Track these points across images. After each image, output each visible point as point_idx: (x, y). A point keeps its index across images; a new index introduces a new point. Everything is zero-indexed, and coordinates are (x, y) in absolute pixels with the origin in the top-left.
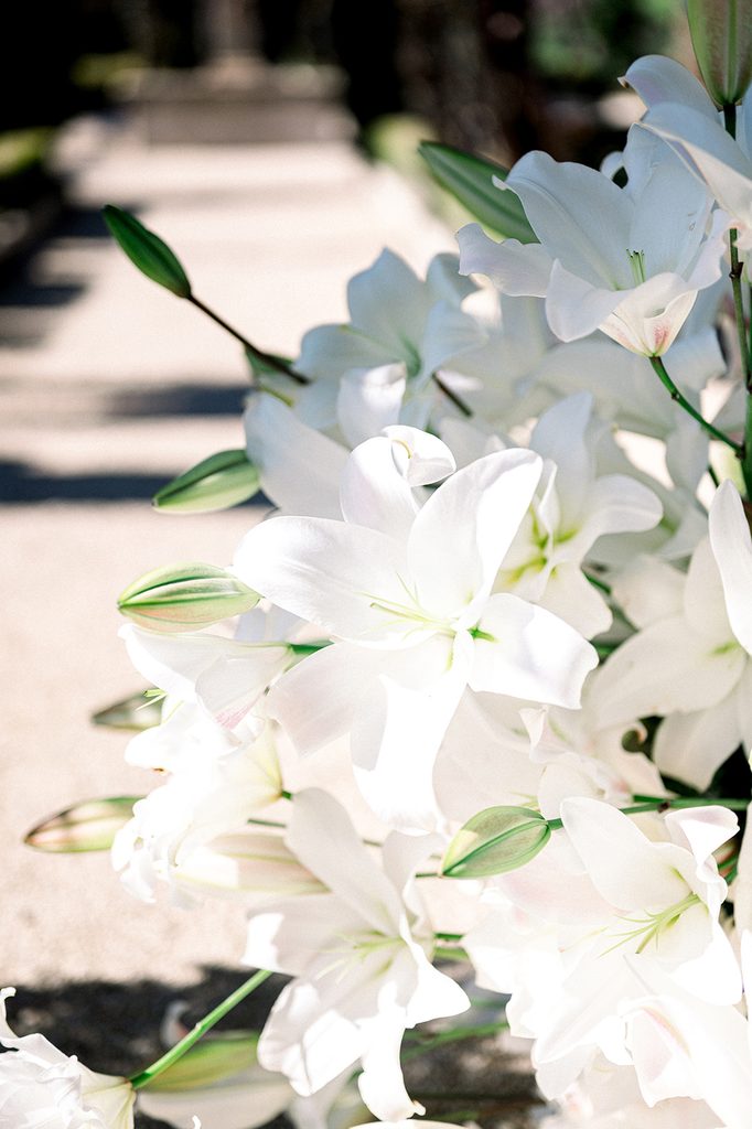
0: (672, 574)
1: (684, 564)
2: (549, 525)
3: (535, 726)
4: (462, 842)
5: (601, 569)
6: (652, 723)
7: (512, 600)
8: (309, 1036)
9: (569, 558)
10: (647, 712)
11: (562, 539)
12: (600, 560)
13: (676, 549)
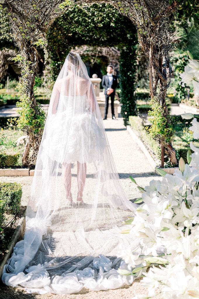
0: (179, 209)
1: (180, 209)
2: (168, 205)
3: (168, 221)
4: (162, 229)
5: (173, 209)
6: (178, 223)
7: (166, 210)
8: (147, 250)
9: (170, 208)
10: (177, 222)
11: (170, 206)
12: (173, 208)
13: (179, 207)
